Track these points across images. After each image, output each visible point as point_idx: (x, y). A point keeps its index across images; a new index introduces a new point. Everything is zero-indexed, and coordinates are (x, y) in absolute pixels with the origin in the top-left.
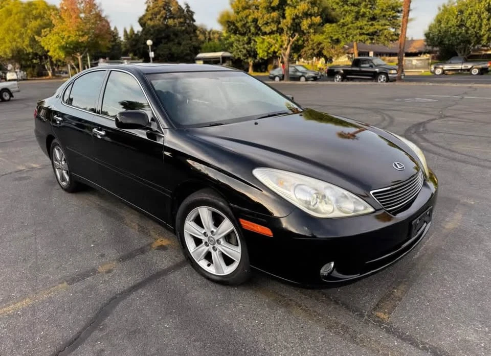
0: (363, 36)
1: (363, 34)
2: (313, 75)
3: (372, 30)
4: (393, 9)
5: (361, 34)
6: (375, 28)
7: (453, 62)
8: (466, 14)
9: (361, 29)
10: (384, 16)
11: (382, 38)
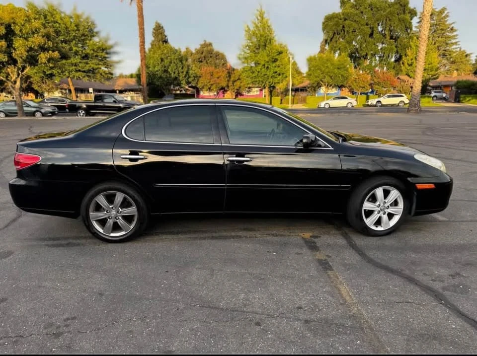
0: (79, 73)
1: (80, 71)
2: (51, 110)
3: (87, 68)
4: (103, 50)
5: (77, 71)
6: (90, 66)
7: (167, 99)
8: (166, 62)
9: (76, 65)
10: (97, 56)
11: (98, 76)
